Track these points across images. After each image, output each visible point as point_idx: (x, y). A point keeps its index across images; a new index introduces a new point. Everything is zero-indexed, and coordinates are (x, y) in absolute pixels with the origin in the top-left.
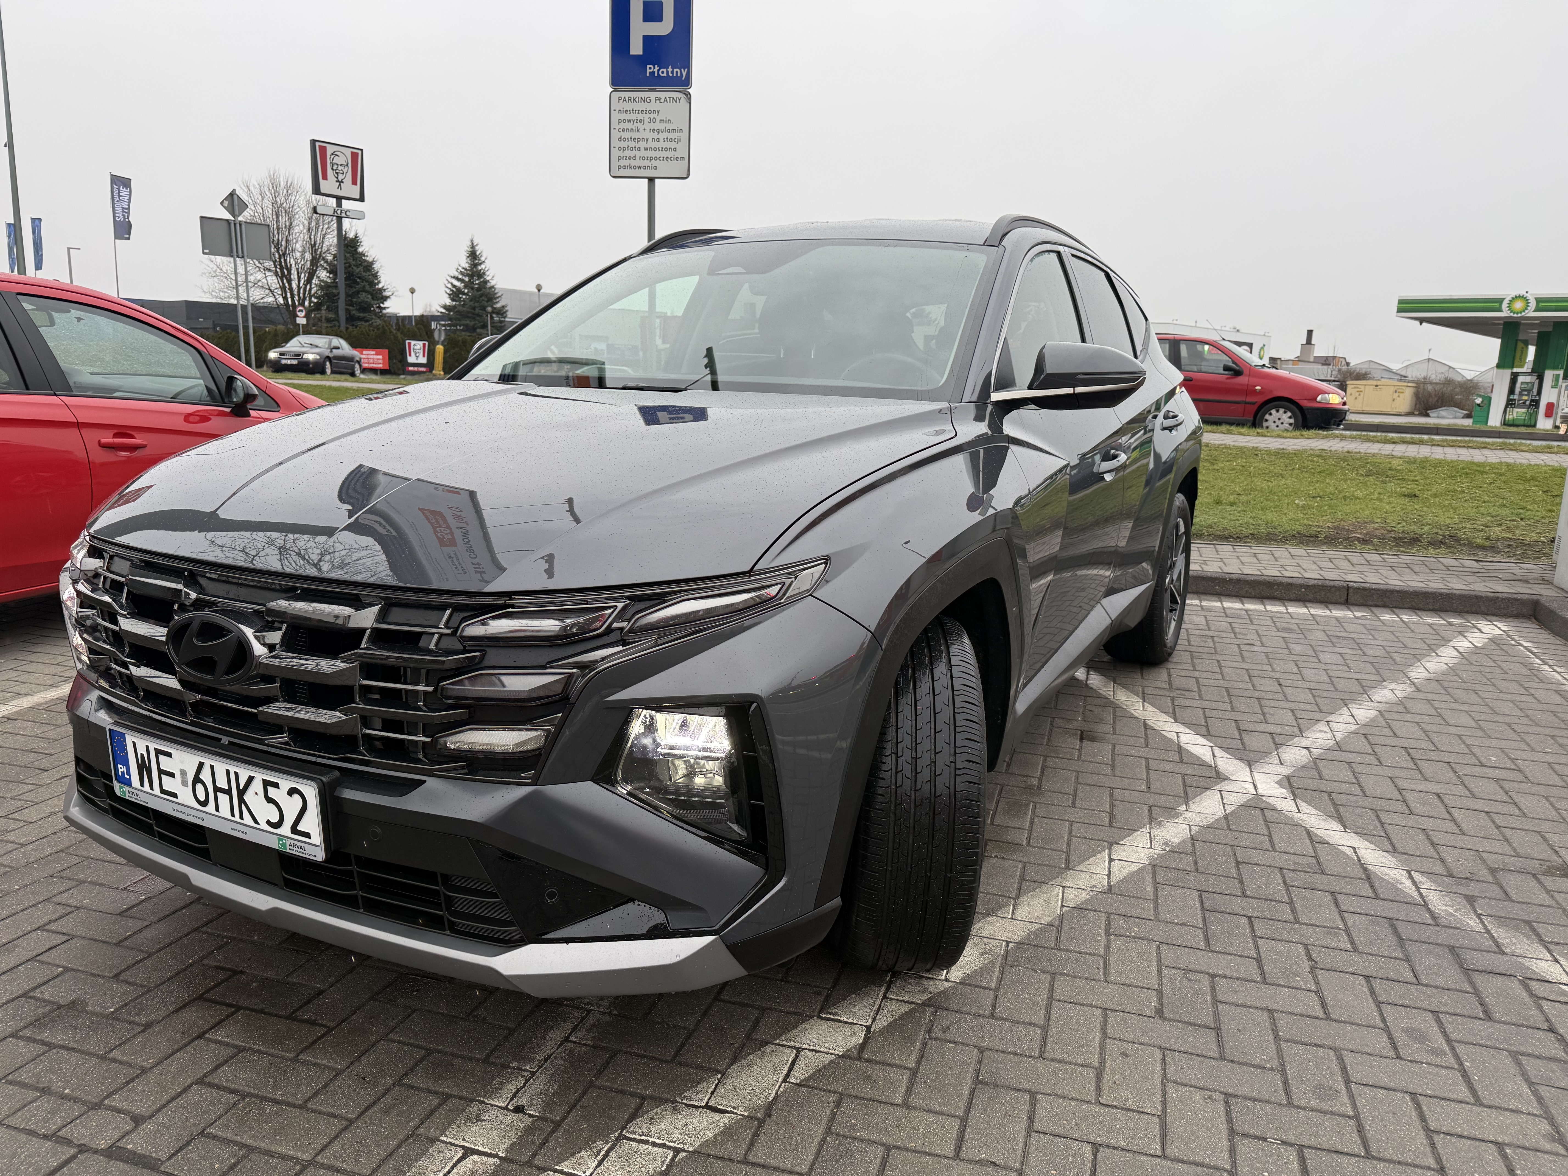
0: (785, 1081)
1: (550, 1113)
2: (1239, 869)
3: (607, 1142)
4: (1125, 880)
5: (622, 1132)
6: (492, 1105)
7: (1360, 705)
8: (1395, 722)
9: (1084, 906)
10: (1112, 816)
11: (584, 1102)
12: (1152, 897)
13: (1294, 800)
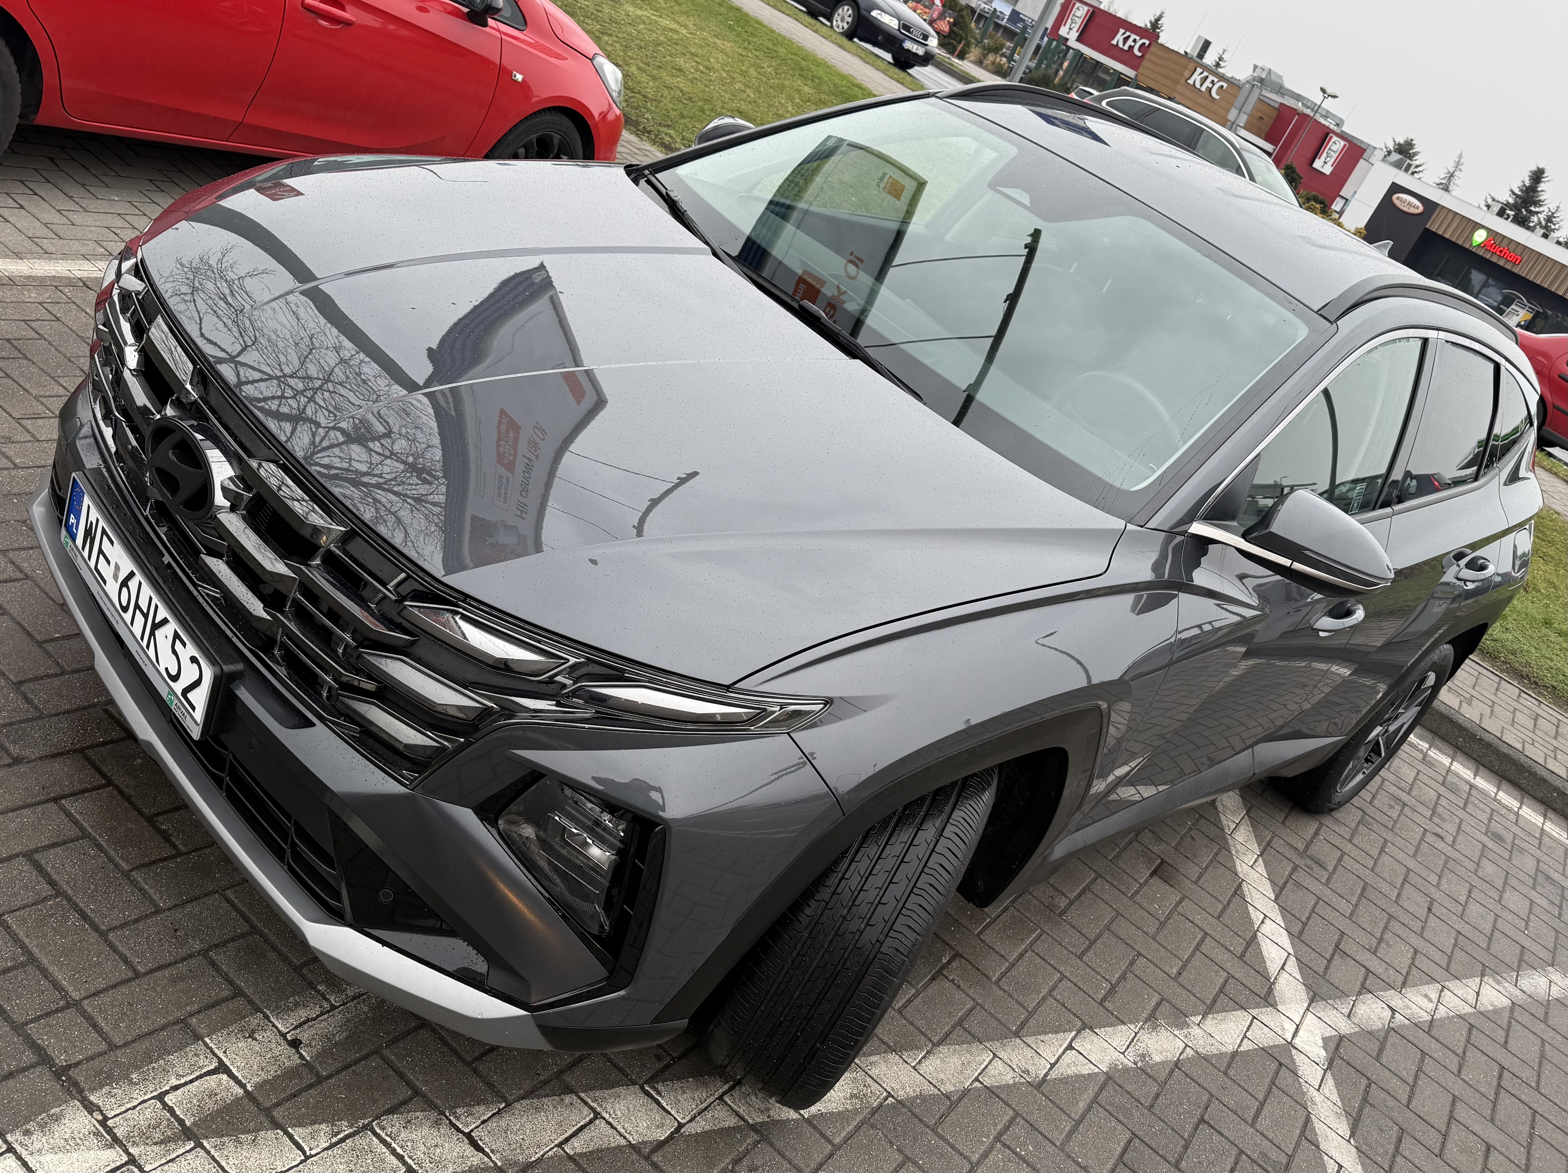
0: (560, 1145)
1: (321, 1063)
2: (1196, 1128)
3: (351, 1126)
4: (1064, 1080)
5: (373, 1121)
6: (274, 1026)
7: (1499, 983)
8: (1519, 1027)
9: (997, 1091)
10: (1112, 991)
11: (358, 1068)
12: (1077, 1118)
13: (1325, 1071)
